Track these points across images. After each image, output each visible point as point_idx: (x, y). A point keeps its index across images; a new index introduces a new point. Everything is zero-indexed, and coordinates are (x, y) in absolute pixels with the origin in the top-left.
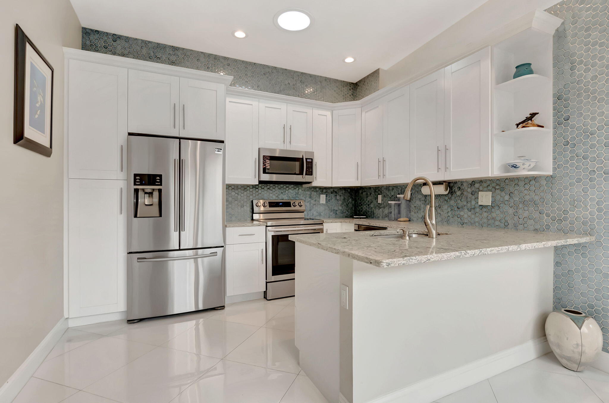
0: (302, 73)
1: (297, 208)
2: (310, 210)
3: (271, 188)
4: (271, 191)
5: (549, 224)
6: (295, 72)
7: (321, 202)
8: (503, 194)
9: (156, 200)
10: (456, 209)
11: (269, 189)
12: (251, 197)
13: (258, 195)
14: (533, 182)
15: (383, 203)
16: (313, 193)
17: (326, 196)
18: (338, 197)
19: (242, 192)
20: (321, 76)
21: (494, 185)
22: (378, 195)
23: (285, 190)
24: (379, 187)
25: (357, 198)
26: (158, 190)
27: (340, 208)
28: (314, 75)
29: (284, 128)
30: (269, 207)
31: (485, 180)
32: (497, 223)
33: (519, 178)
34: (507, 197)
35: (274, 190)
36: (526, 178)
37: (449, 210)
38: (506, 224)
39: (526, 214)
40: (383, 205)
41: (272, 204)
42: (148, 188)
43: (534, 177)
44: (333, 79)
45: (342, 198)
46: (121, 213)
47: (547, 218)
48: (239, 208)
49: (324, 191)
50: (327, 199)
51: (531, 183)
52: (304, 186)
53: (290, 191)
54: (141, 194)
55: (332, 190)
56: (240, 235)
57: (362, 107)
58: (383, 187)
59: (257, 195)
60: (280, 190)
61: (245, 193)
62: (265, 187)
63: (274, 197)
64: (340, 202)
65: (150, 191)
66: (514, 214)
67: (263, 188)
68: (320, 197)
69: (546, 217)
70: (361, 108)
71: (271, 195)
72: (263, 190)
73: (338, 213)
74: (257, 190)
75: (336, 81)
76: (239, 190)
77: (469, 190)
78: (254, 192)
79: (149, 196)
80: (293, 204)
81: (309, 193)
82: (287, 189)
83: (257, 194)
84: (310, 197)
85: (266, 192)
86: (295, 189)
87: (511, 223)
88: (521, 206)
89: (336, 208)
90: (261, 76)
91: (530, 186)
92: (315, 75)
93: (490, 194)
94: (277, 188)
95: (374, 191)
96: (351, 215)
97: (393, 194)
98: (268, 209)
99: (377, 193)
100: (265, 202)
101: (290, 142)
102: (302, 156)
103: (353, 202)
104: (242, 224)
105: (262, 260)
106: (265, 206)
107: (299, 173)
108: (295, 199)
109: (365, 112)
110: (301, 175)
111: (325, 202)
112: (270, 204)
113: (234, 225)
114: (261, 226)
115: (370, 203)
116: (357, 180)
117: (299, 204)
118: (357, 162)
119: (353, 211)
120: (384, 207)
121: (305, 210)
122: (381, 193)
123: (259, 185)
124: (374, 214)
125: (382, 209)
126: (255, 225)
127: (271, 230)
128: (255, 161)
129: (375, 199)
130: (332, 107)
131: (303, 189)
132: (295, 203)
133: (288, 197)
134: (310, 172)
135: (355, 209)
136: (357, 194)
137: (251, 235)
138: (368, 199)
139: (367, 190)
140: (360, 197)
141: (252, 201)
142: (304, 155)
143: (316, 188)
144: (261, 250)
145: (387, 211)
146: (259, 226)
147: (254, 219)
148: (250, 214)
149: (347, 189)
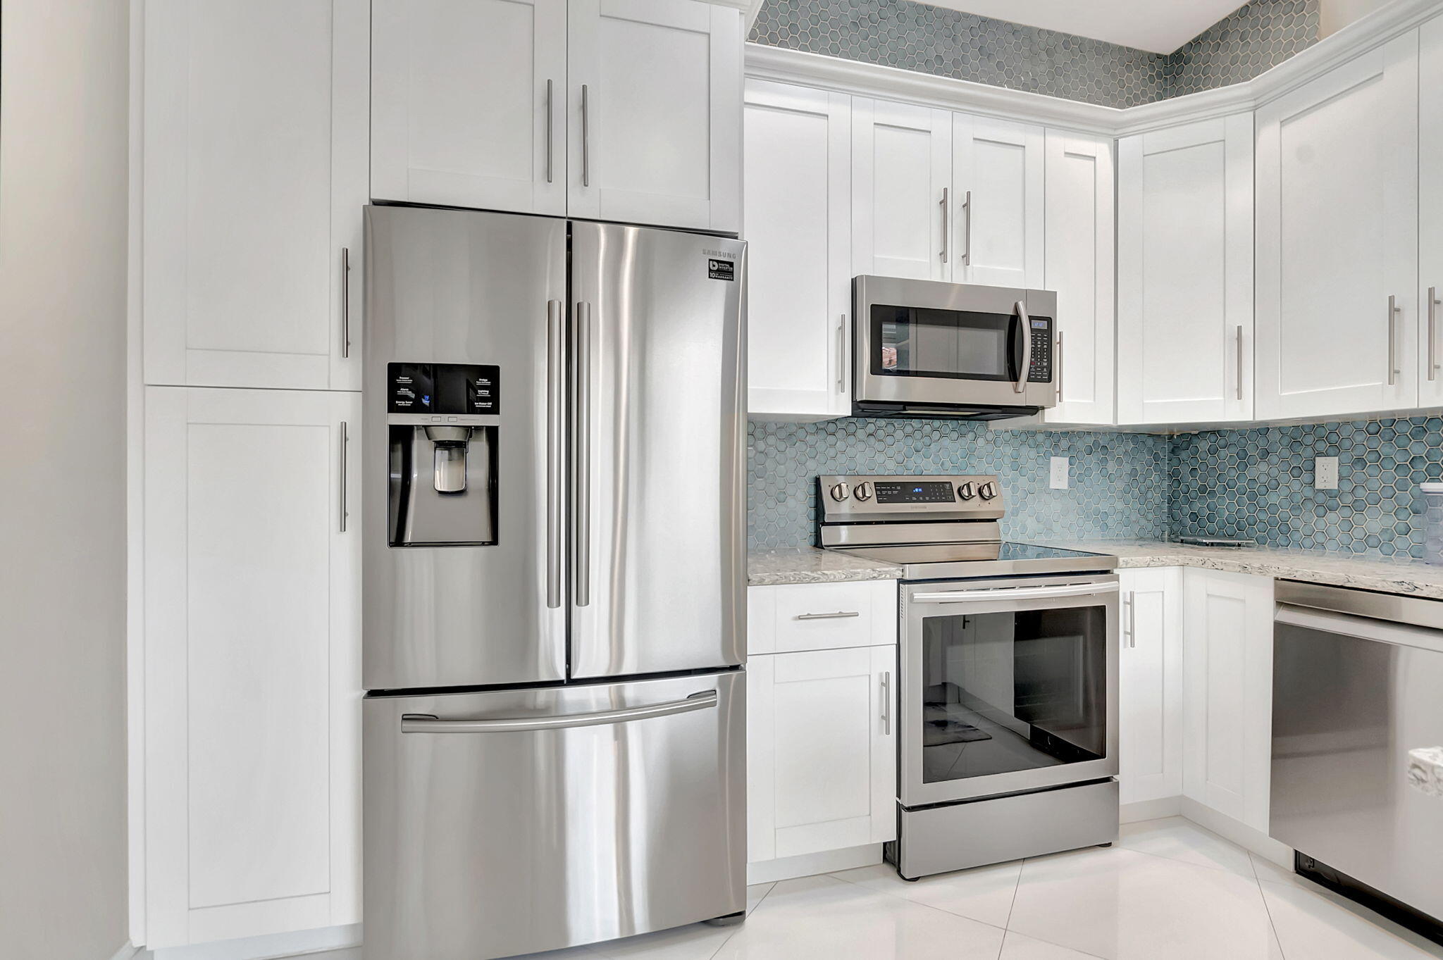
0: (984, 20)
1: (974, 506)
2: (1013, 514)
3: (881, 432)
4: (880, 446)
6: (960, 17)
7: (1053, 485)
9: (478, 473)
11: (871, 437)
12: (811, 464)
13: (833, 458)
15: (1347, 487)
16: (1025, 450)
17: (1070, 464)
18: (1111, 467)
19: (782, 446)
20: (1049, 32)
22: (1317, 458)
23: (927, 440)
24: (1320, 426)
25: (1185, 470)
26: (484, 435)
27: (1120, 505)
28: (1026, 27)
29: (943, 203)
30: (879, 502)
35: (889, 440)
40: (1349, 499)
41: (887, 491)
42: (448, 424)
44: (1090, 40)
45: (1127, 468)
46: (343, 528)
48: (771, 504)
49: (1064, 443)
50: (1072, 472)
52: (997, 425)
53: (946, 442)
54: (420, 447)
55: (1090, 440)
56: (799, 618)
57: (1255, 109)
58: (1347, 423)
60: (910, 440)
61: (791, 452)
62: (858, 430)
63: (891, 465)
64: (1120, 485)
65: (454, 436)
67: (854, 434)
68: (1049, 463)
70: (1252, 113)
71: (880, 458)
72: (851, 440)
73: (1110, 522)
74: (831, 439)
75: (1102, 48)
78: (821, 446)
79: (450, 460)
80: (959, 491)
81: (1009, 450)
82: (936, 435)
83: (832, 452)
84: (1016, 467)
85: (861, 446)
86: (962, 435)
89: (1104, 506)
90: (845, 32)
92: (1030, 29)
94: (899, 434)
95: (1285, 441)
96: (1158, 533)
97: (1417, 449)
98: (873, 507)
99: (1309, 449)
100: (866, 484)
101: (966, 257)
102: (1016, 308)
103: (1166, 483)
104: (809, 573)
105: (886, 718)
106: (863, 497)
107: (1003, 374)
108: (965, 474)
109: (1281, 122)
110: (1011, 381)
111: (1067, 484)
112: (881, 490)
113: (778, 575)
114: (880, 579)
115: (1263, 490)
116: (1239, 397)
117: (980, 492)
118: (1238, 327)
119: (1164, 517)
120: (1357, 506)
121: (1002, 514)
122: (1335, 449)
123: (837, 422)
124: (1286, 531)
125: (1347, 512)
126: (860, 577)
127: (917, 596)
128: (841, 328)
129: (1296, 472)
130: (1117, 126)
131: (990, 436)
132: (968, 485)
133: (943, 464)
134: (1045, 370)
135: (1170, 509)
136: (1184, 455)
137: (841, 615)
138: (1252, 472)
139: (1243, 441)
140: (1204, 467)
141: (817, 481)
142: (1021, 304)
143: (1034, 434)
144: (881, 675)
145: (1375, 522)
146: (874, 578)
147: (825, 544)
148: (811, 527)
149: (1144, 438)
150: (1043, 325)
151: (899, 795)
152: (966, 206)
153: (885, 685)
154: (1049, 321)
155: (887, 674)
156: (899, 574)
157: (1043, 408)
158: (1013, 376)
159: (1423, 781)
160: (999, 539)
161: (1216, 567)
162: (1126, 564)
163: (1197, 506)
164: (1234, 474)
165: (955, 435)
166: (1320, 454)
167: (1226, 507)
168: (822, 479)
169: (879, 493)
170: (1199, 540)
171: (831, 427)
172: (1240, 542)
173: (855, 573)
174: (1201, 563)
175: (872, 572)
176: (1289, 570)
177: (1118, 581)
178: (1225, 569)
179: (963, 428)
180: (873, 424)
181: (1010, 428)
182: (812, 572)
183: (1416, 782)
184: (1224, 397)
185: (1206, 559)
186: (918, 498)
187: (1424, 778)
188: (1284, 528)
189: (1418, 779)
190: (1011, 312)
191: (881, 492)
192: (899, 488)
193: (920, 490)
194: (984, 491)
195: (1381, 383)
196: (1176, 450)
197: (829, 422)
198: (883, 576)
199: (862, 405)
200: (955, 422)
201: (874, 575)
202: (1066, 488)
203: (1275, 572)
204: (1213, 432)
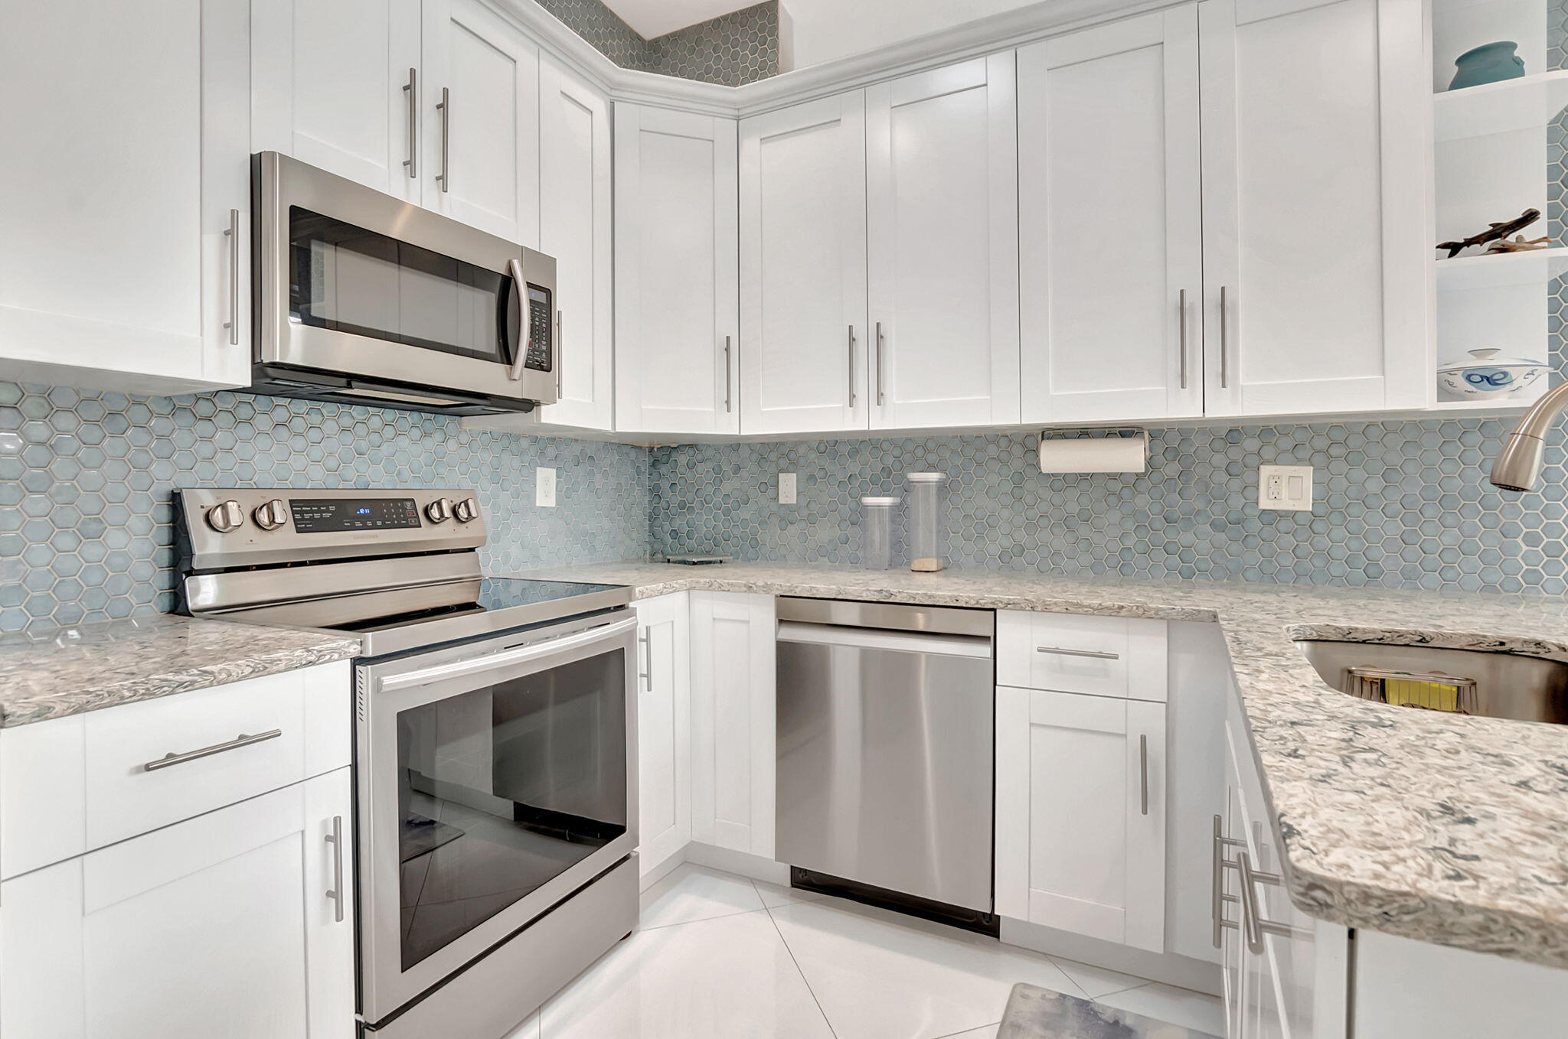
1: (446, 533)
2: (497, 540)
3: (298, 424)
5: (1539, 568)
7: (540, 502)
8: (1358, 474)
10: (1159, 523)
11: (281, 429)
12: (158, 469)
13: (210, 459)
14: (1475, 438)
15: (803, 501)
16: (506, 458)
17: (558, 476)
18: (598, 480)
21: (1320, 443)
22: (780, 475)
23: (375, 438)
24: (782, 444)
25: (665, 485)
27: (606, 524)
29: (410, 88)
30: (298, 531)
31: (1286, 426)
32: (1336, 570)
33: (1420, 422)
34: (1374, 486)
35: (314, 435)
36: (1449, 423)
37: (1130, 525)
38: (1372, 571)
39: (1451, 537)
40: (805, 512)
41: (314, 515)
43: (1480, 420)
45: (612, 481)
47: (1528, 548)
49: (551, 451)
50: (560, 486)
51: (1469, 439)
52: (474, 424)
53: (403, 442)
55: (577, 448)
57: (738, 118)
58: (802, 442)
59: (205, 459)
60: (348, 438)
61: (113, 445)
62: (256, 415)
63: (317, 473)
64: (606, 501)
66: (1404, 537)
67: (248, 421)
68: (535, 475)
69: (1525, 548)
70: (736, 122)
71: (298, 462)
72: (244, 431)
74: (204, 428)
76: (65, 421)
77: (1219, 460)
78: (182, 438)
80: (426, 511)
81: (487, 457)
82: (389, 432)
83: (206, 449)
84: (497, 479)
86: (426, 434)
87: (1393, 568)
88: (1429, 512)
89: (591, 526)
91: (1463, 448)
93: (1307, 473)
94: (330, 426)
95: (754, 457)
96: (641, 554)
97: (854, 468)
98: (287, 539)
99: (774, 465)
100: (275, 503)
101: (442, 178)
102: (510, 269)
103: (647, 499)
104: (170, 676)
105: (335, 895)
106: (270, 525)
107: (494, 352)
108: (431, 487)
109: (761, 140)
110: (503, 363)
111: (555, 502)
112: (302, 513)
113: (89, 693)
114: (321, 663)
115: (736, 505)
116: (729, 411)
117: (455, 512)
118: (727, 337)
119: (646, 536)
120: (811, 520)
121: (483, 541)
122: (792, 466)
123: (216, 400)
124: (755, 544)
125: (803, 525)
126: (282, 666)
127: (388, 681)
128: (231, 233)
129: (763, 488)
130: (615, 86)
131: (464, 438)
132: (439, 503)
133: (399, 473)
134: (544, 355)
135: (651, 526)
136: (664, 469)
137: (244, 741)
138: (727, 487)
139: (718, 456)
140: (682, 482)
141: (175, 501)
142: (516, 264)
143: (517, 438)
144: (325, 823)
145: (824, 533)
146: (310, 663)
147: (195, 608)
148: (163, 579)
149: (627, 449)
150: (541, 297)
151: (359, 1010)
152: (442, 107)
153: (334, 839)
154: (549, 293)
155: (337, 821)
156: (354, 650)
157: (538, 404)
158: (506, 356)
159: (1328, 906)
160: (479, 574)
161: (723, 588)
162: (642, 595)
163: (678, 523)
164: (711, 489)
165: (416, 433)
166: (782, 471)
167: (705, 523)
168: (185, 495)
169: (298, 516)
170: (689, 559)
171: (204, 408)
172: (721, 559)
173: (272, 662)
174: (707, 585)
175: (305, 654)
176: (790, 587)
177: (636, 616)
178: (731, 590)
179: (428, 424)
180: (283, 409)
181: (489, 428)
182: (177, 672)
183: (1317, 909)
184: (715, 408)
185: (713, 580)
186: (364, 523)
187: (1329, 901)
188: (753, 542)
189: (1320, 904)
190: (503, 271)
191: (302, 515)
192: (332, 508)
193: (367, 511)
194: (460, 510)
195: (841, 405)
196: (657, 463)
197: (198, 398)
198: (328, 657)
199: (270, 371)
200: (416, 415)
201: (310, 658)
202: (554, 505)
203: (777, 589)
204: (691, 446)
